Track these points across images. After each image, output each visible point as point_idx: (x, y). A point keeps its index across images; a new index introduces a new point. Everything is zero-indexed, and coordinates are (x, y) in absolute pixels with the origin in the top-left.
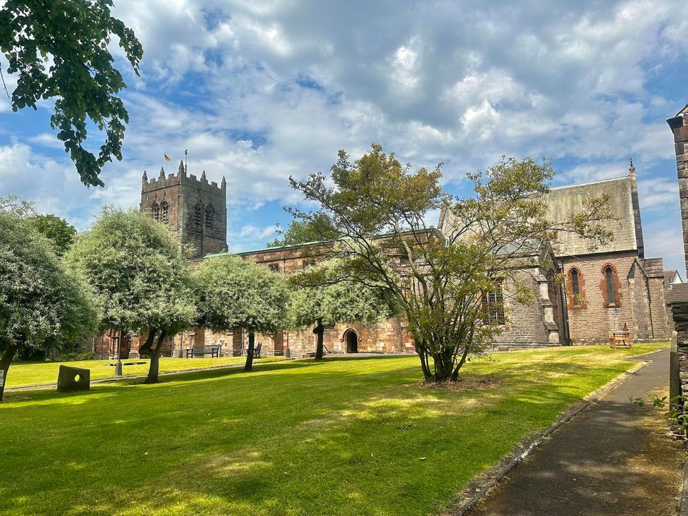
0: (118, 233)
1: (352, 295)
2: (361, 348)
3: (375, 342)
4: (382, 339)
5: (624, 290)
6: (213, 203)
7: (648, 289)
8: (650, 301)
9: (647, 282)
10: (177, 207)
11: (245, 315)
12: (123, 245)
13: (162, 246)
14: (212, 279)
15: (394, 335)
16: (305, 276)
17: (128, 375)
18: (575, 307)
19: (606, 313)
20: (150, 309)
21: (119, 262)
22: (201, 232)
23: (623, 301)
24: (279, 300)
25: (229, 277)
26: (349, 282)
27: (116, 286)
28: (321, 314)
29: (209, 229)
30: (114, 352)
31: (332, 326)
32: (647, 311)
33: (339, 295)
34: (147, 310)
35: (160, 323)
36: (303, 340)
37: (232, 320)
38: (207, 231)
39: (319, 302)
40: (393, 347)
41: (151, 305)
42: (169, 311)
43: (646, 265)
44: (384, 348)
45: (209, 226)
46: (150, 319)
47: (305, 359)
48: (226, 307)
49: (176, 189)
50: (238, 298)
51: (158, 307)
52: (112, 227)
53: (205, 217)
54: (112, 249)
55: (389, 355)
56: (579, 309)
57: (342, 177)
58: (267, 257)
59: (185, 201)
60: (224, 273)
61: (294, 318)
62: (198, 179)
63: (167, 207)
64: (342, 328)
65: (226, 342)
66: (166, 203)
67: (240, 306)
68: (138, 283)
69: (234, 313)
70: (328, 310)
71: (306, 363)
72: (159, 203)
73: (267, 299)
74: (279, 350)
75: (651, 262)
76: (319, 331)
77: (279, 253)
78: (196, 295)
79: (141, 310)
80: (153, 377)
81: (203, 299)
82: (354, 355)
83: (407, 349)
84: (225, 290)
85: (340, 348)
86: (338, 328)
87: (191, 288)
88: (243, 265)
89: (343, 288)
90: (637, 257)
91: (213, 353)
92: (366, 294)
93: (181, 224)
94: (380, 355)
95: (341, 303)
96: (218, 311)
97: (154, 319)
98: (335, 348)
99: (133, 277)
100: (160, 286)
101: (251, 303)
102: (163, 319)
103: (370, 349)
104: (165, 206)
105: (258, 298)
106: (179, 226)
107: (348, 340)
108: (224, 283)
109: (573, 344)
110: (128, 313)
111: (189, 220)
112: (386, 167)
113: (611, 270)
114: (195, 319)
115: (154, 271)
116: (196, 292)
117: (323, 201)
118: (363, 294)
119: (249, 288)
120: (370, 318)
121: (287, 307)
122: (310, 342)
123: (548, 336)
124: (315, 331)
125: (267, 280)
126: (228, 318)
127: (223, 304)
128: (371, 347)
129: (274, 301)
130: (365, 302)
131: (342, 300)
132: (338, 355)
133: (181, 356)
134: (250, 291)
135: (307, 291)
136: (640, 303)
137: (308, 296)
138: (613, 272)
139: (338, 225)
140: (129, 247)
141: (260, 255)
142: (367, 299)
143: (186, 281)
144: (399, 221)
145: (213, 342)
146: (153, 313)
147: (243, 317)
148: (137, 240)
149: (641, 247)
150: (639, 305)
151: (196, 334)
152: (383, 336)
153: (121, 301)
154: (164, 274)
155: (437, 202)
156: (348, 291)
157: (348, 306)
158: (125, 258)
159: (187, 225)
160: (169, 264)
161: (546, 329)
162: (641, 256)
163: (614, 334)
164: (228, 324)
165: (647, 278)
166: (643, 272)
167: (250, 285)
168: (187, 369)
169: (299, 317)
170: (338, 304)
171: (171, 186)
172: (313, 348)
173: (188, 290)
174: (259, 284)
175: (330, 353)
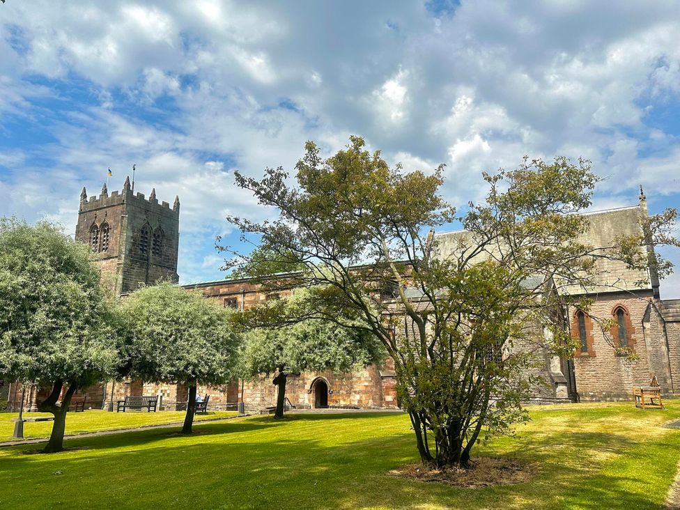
0: (19, 252)
1: (322, 336)
2: (333, 401)
3: (349, 394)
4: (357, 390)
5: (639, 335)
6: (163, 227)
7: (666, 335)
8: (668, 349)
9: (664, 327)
10: (119, 229)
11: (183, 363)
12: (23, 269)
13: (77, 271)
14: (142, 315)
15: (372, 386)
16: (256, 311)
17: (31, 438)
18: (583, 354)
19: (618, 362)
20: (54, 352)
21: (15, 290)
22: (147, 260)
23: (639, 349)
24: (229, 342)
25: (165, 313)
26: (319, 320)
27: (10, 322)
28: (282, 360)
29: (157, 257)
30: (31, 402)
31: (296, 375)
32: (666, 360)
33: (306, 336)
34: (51, 353)
35: (67, 371)
36: (262, 390)
37: (166, 369)
38: (154, 259)
39: (282, 345)
40: (371, 401)
41: (56, 347)
42: (80, 356)
43: (663, 307)
44: (360, 401)
45: (157, 251)
46: (53, 365)
47: (262, 416)
48: (159, 351)
49: (120, 208)
50: (175, 340)
51: (64, 350)
52: (11, 245)
53: (152, 243)
54: (8, 274)
55: (366, 411)
56: (586, 357)
57: (310, 177)
58: (223, 290)
59: (129, 223)
60: (158, 308)
61: (249, 366)
62: (147, 198)
63: (108, 229)
64: (310, 377)
65: (168, 392)
66: (106, 225)
67: (177, 350)
68: (40, 318)
69: (169, 359)
70: (292, 356)
71: (262, 423)
72: (98, 225)
73: (213, 341)
74: (234, 403)
75: (668, 304)
76: (280, 381)
77: (238, 285)
78: (120, 335)
79: (42, 354)
80: (56, 443)
81: (129, 341)
82: (323, 411)
83: (388, 403)
84: (158, 329)
85: (307, 402)
86: (306, 376)
87: (113, 326)
88: (184, 297)
89: (311, 328)
90: (652, 298)
91: (149, 407)
92: (340, 336)
93: (124, 250)
94: (355, 411)
95: (308, 347)
96: (148, 357)
97: (58, 366)
98: (301, 401)
99: (34, 310)
100: (70, 323)
101: (192, 346)
102: (70, 367)
103: (342, 403)
104: (105, 228)
105: (202, 341)
106: (120, 252)
107: (317, 392)
108: (158, 320)
109: (581, 399)
110: (23, 358)
111: (133, 245)
112: (369, 169)
113: (623, 313)
114: (114, 366)
115: (63, 303)
116: (119, 333)
117: (283, 207)
118: (336, 335)
119: (190, 327)
120: (344, 366)
121: (239, 352)
122: (271, 394)
123: (555, 390)
124: (275, 382)
125: (215, 318)
126: (160, 366)
127: (154, 348)
128: (344, 400)
129: (222, 343)
130: (339, 345)
131: (310, 342)
132: (304, 411)
133: (111, 409)
134: (191, 331)
135: (267, 331)
136: (657, 351)
137: (267, 338)
138: (625, 315)
139: (304, 242)
140: (33, 271)
141: (215, 287)
142: (340, 342)
143: (107, 317)
144: (386, 240)
145: (153, 391)
146: (57, 358)
147: (181, 365)
148: (43, 262)
149: (656, 286)
150: (656, 354)
151: (132, 382)
152: (359, 387)
153: (14, 342)
154: (76, 307)
155: (435, 216)
156: (318, 331)
157: (316, 351)
158: (24, 286)
159: (131, 251)
160: (85, 294)
161: (553, 381)
162: (657, 296)
163: (642, 391)
164: (160, 374)
165: (664, 322)
166: (660, 315)
167: (192, 323)
168: (111, 428)
169: (255, 363)
170: (305, 348)
171: (114, 206)
172: (273, 401)
173: (109, 328)
174: (203, 322)
175: (294, 407)
